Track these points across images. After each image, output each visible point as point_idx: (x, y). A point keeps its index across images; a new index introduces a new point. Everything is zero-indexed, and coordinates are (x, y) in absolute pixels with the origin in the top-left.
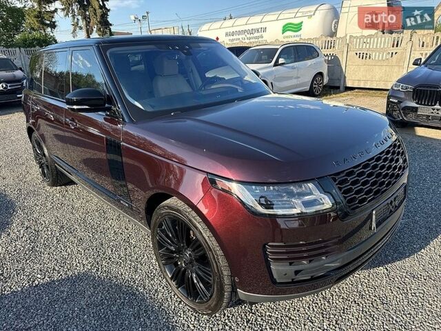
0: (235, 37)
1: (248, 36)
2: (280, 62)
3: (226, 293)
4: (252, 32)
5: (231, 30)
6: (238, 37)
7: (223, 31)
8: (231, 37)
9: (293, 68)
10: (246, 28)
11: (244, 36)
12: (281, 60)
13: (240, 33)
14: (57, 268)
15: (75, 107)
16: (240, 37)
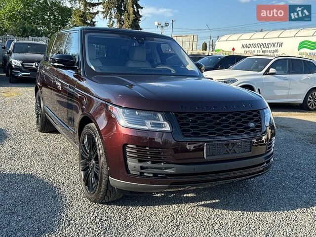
0: (250, 49)
1: (264, 49)
2: (270, 72)
3: (103, 180)
4: (268, 46)
5: (248, 42)
6: (253, 49)
7: (241, 43)
8: (247, 49)
9: (285, 79)
10: (263, 41)
11: (259, 49)
12: (272, 70)
13: (256, 45)
14: (20, 169)
15: (56, 64)
16: (256, 49)
